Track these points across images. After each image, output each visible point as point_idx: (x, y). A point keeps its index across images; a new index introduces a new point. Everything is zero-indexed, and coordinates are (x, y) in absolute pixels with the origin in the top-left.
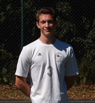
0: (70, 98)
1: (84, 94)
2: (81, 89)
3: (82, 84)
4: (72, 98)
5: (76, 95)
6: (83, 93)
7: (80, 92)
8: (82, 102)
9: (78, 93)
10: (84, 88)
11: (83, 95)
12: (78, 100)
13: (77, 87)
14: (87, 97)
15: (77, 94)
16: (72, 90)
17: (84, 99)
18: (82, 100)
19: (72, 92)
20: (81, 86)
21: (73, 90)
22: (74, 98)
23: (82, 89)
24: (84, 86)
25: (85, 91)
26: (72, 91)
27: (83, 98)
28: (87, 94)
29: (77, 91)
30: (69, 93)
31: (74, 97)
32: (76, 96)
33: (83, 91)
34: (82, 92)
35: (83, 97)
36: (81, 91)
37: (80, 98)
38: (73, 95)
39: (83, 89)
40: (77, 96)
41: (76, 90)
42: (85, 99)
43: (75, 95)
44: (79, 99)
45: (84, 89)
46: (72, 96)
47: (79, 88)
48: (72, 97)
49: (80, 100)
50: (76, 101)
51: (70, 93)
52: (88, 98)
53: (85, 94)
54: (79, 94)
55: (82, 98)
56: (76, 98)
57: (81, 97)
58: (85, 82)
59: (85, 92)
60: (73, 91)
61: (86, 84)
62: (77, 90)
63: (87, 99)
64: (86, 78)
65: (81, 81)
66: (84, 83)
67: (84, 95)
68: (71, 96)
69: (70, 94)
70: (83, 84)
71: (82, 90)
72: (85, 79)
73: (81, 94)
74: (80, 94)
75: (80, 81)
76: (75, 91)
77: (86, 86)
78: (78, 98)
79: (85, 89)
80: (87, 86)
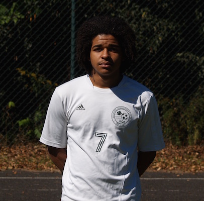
0: (165, 171)
1: (195, 165)
2: (188, 152)
3: (190, 143)
4: (169, 172)
5: (178, 165)
6: (193, 161)
7: (186, 159)
8: (188, 179)
9: (183, 162)
10: (196, 152)
11: (191, 166)
12: (181, 176)
13: (180, 150)
14: (201, 169)
15: (180, 164)
16: (171, 155)
17: (194, 174)
18: (190, 175)
19: (169, 160)
20: (189, 146)
21: (173, 155)
22: (173, 172)
23: (190, 154)
24: (195, 147)
25: (197, 157)
26: (171, 157)
27: (191, 171)
28: (199, 165)
29: (181, 158)
30: (164, 162)
31: (174, 169)
32: (177, 168)
33: (192, 158)
34: (191, 161)
35: (193, 170)
36: (189, 158)
37: (186, 172)
38: (172, 166)
39: (192, 153)
40: (180, 168)
41: (178, 154)
42: (196, 174)
43: (175, 166)
44: (184, 174)
45: (194, 154)
46: (171, 168)
47: (186, 152)
48: (170, 170)
49: (185, 176)
50: (178, 177)
51: (167, 161)
52: (201, 171)
53: (195, 163)
54: (184, 164)
55: (189, 171)
56: (177, 172)
57: (187, 170)
58: (197, 140)
59: (197, 159)
60: (173, 157)
61: (198, 143)
62: (180, 156)
63: (200, 173)
64: (199, 131)
65: (189, 138)
66: (195, 141)
67: (194, 167)
68: (169, 168)
69: (167, 164)
70: (193, 144)
71: (191, 156)
72: (197, 133)
73: (189, 163)
74: (186, 163)
75: (187, 136)
76: (176, 158)
77: (199, 148)
78: (180, 172)
79: (197, 154)
80: (201, 148)
